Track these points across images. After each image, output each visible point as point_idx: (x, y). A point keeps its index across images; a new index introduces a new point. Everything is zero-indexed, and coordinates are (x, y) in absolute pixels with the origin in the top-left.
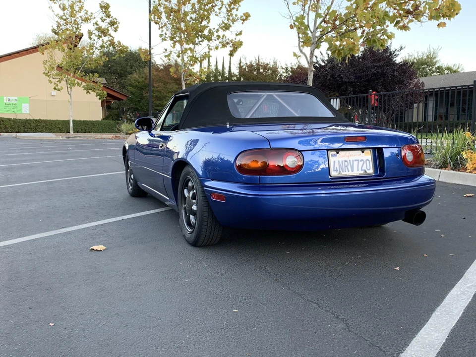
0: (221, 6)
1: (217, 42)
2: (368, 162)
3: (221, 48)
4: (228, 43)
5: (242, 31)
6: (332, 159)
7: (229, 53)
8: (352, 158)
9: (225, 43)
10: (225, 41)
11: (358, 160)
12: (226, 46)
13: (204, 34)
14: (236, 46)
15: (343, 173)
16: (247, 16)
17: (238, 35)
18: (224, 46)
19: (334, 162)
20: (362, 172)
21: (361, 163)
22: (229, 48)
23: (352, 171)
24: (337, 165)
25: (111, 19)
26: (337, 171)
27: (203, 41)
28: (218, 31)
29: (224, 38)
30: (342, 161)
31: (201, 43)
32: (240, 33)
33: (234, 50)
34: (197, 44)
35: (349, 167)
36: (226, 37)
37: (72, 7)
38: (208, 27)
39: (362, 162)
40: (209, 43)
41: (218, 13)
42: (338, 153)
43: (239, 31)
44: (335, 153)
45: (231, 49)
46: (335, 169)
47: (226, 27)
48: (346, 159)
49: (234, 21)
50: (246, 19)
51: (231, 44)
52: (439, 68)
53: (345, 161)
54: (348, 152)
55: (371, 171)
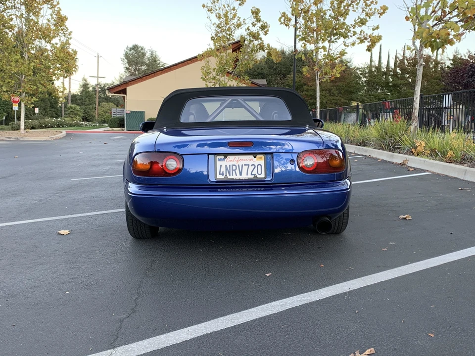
1: (354, 38)
2: (259, 167)
3: (358, 44)
4: (366, 39)
5: (378, 25)
6: (219, 163)
7: (367, 48)
8: (240, 163)
9: (363, 39)
10: (364, 37)
11: (249, 165)
12: (364, 42)
13: (340, 32)
14: (374, 41)
15: (229, 177)
16: (384, 9)
17: (375, 29)
18: (362, 41)
19: (221, 166)
20: (253, 176)
21: (251, 168)
22: (367, 44)
23: (241, 174)
24: (223, 169)
25: (261, 23)
26: (223, 174)
27: (340, 38)
28: (354, 27)
29: (362, 34)
30: (230, 166)
31: (337, 40)
32: (378, 28)
33: (372, 45)
34: (333, 42)
35: (237, 171)
36: (364, 32)
37: (226, 15)
39: (253, 166)
40: (345, 40)
41: (355, 9)
42: (226, 158)
43: (376, 26)
44: (222, 157)
45: (369, 44)
46: (221, 173)
47: (363, 22)
48: (235, 163)
49: (370, 16)
50: (384, 12)
51: (369, 40)
53: (233, 165)
54: (237, 157)
55: (263, 176)
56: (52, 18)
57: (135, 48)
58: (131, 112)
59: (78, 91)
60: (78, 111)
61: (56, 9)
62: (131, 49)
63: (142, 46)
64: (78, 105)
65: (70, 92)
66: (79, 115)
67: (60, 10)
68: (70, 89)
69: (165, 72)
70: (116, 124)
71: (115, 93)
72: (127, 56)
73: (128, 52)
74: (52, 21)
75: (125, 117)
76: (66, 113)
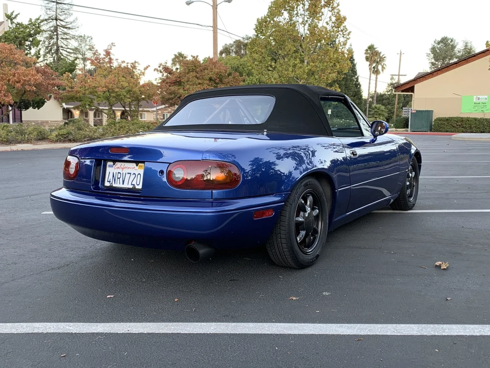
2: (139, 175)
6: (108, 170)
8: (125, 171)
11: (130, 174)
15: (114, 185)
19: (110, 172)
20: (131, 187)
23: (123, 184)
24: (111, 176)
26: (110, 182)
30: (116, 173)
35: (121, 179)
39: (134, 175)
42: (114, 164)
44: (112, 163)
46: (109, 180)
48: (120, 171)
53: (119, 173)
54: (123, 164)
55: (140, 187)
56: (331, 20)
57: (444, 41)
58: (417, 111)
59: (385, 90)
60: (382, 111)
61: (336, 11)
62: (439, 43)
63: (451, 38)
64: (383, 105)
65: (375, 91)
66: (383, 115)
67: (339, 11)
68: (376, 89)
69: (460, 66)
70: (402, 124)
71: (402, 91)
72: (433, 50)
73: (436, 45)
74: (330, 23)
75: (410, 117)
76: (372, 113)
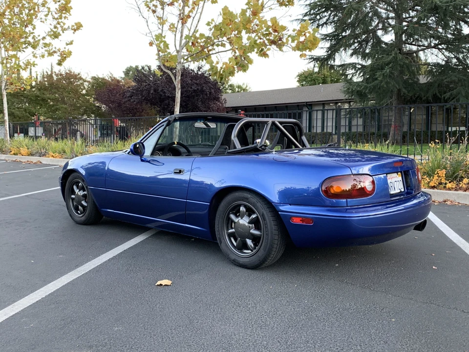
0: (47, 13)
1: (43, 50)
3: (47, 56)
4: (55, 52)
5: (73, 41)
7: (57, 62)
9: (51, 51)
10: (52, 49)
13: (29, 41)
14: (65, 55)
16: (78, 27)
17: (69, 44)
18: (51, 54)
22: (56, 58)
27: (27, 48)
28: (44, 38)
31: (24, 50)
32: (71, 43)
33: (63, 60)
34: (20, 51)
36: (52, 45)
38: (32, 33)
40: (35, 51)
41: (43, 20)
43: (69, 41)
45: (59, 58)
47: (56, 36)
49: (63, 30)
50: (78, 29)
51: (59, 53)
52: (231, 86)
